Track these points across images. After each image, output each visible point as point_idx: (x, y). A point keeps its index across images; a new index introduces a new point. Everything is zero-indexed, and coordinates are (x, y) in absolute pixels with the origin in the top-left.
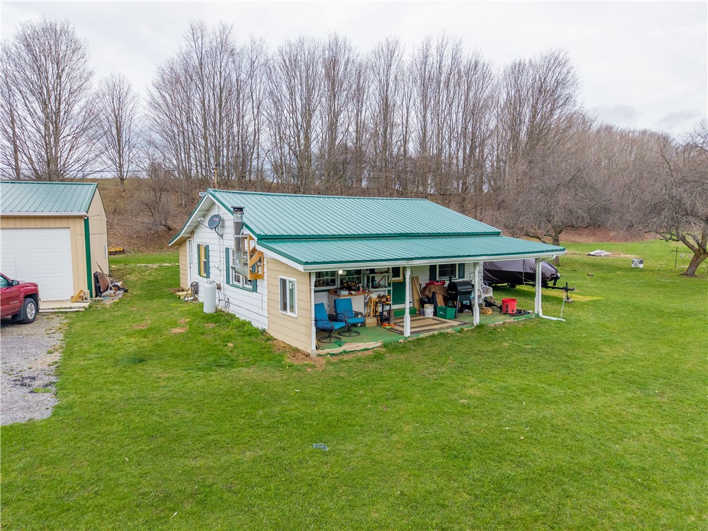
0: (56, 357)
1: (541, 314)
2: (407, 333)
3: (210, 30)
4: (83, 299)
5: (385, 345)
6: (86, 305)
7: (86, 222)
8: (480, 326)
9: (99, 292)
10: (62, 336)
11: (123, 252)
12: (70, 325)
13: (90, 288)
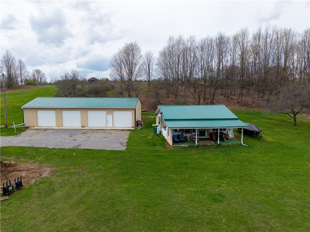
0: (127, 140)
1: (242, 143)
2: (196, 144)
3: (175, 38)
4: (134, 128)
5: (189, 146)
6: (134, 129)
7: (135, 110)
8: (219, 144)
9: (137, 125)
10: (128, 136)
11: (147, 111)
12: (131, 134)
13: (135, 125)
